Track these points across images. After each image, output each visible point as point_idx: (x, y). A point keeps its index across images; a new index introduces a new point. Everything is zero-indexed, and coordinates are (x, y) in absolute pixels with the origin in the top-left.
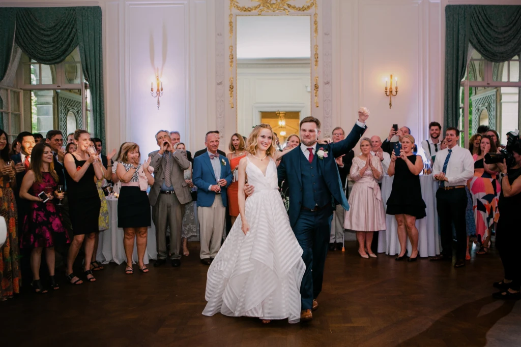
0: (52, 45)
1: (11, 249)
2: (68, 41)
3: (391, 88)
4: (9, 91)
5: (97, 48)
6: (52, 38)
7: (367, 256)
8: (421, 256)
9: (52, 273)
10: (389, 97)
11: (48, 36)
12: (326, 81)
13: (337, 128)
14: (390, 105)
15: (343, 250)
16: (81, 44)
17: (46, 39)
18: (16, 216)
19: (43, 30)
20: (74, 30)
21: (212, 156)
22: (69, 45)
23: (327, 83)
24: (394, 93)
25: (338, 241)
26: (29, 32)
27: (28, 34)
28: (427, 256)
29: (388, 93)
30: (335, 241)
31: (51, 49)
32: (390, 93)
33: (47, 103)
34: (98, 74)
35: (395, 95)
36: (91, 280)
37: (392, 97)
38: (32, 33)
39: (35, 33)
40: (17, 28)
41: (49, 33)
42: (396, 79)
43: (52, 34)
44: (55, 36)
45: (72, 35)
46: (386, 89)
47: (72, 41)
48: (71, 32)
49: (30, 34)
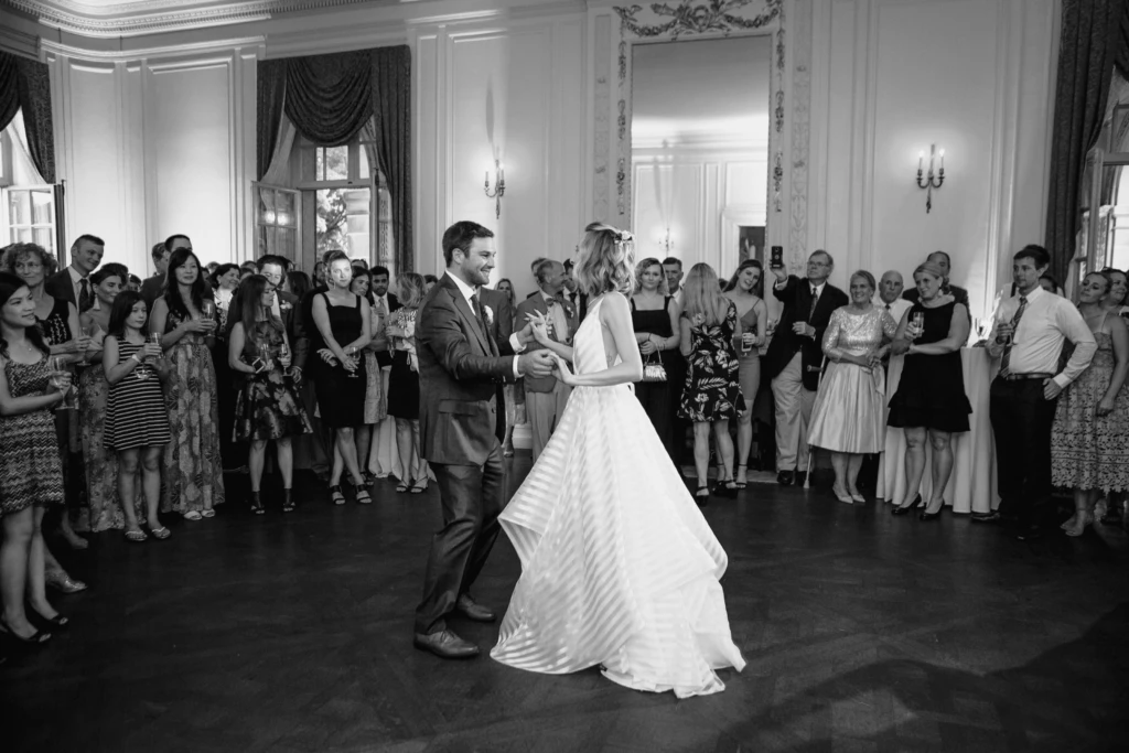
0: (335, 115)
1: (201, 440)
2: (359, 106)
3: (931, 173)
4: (276, 192)
5: (402, 115)
6: (335, 102)
7: (848, 500)
8: (956, 510)
9: (288, 483)
10: (927, 190)
11: (331, 100)
12: (797, 161)
13: (818, 253)
14: (929, 205)
15: (806, 485)
16: (376, 109)
17: (328, 105)
18: (214, 390)
19: (324, 91)
20: (367, 88)
21: (549, 300)
22: (360, 114)
23: (800, 164)
24: (937, 181)
25: (801, 469)
26: (302, 95)
27: (301, 99)
28: (967, 511)
29: (924, 182)
30: (796, 468)
31: (336, 121)
32: (930, 182)
33: (362, 212)
34: (402, 161)
35: (939, 186)
36: (338, 502)
37: (934, 192)
38: (307, 97)
39: (311, 97)
40: (287, 92)
41: (331, 96)
42: (941, 152)
43: (336, 97)
44: (339, 100)
45: (364, 97)
46: (920, 173)
47: (364, 105)
48: (362, 92)
49: (305, 99)
